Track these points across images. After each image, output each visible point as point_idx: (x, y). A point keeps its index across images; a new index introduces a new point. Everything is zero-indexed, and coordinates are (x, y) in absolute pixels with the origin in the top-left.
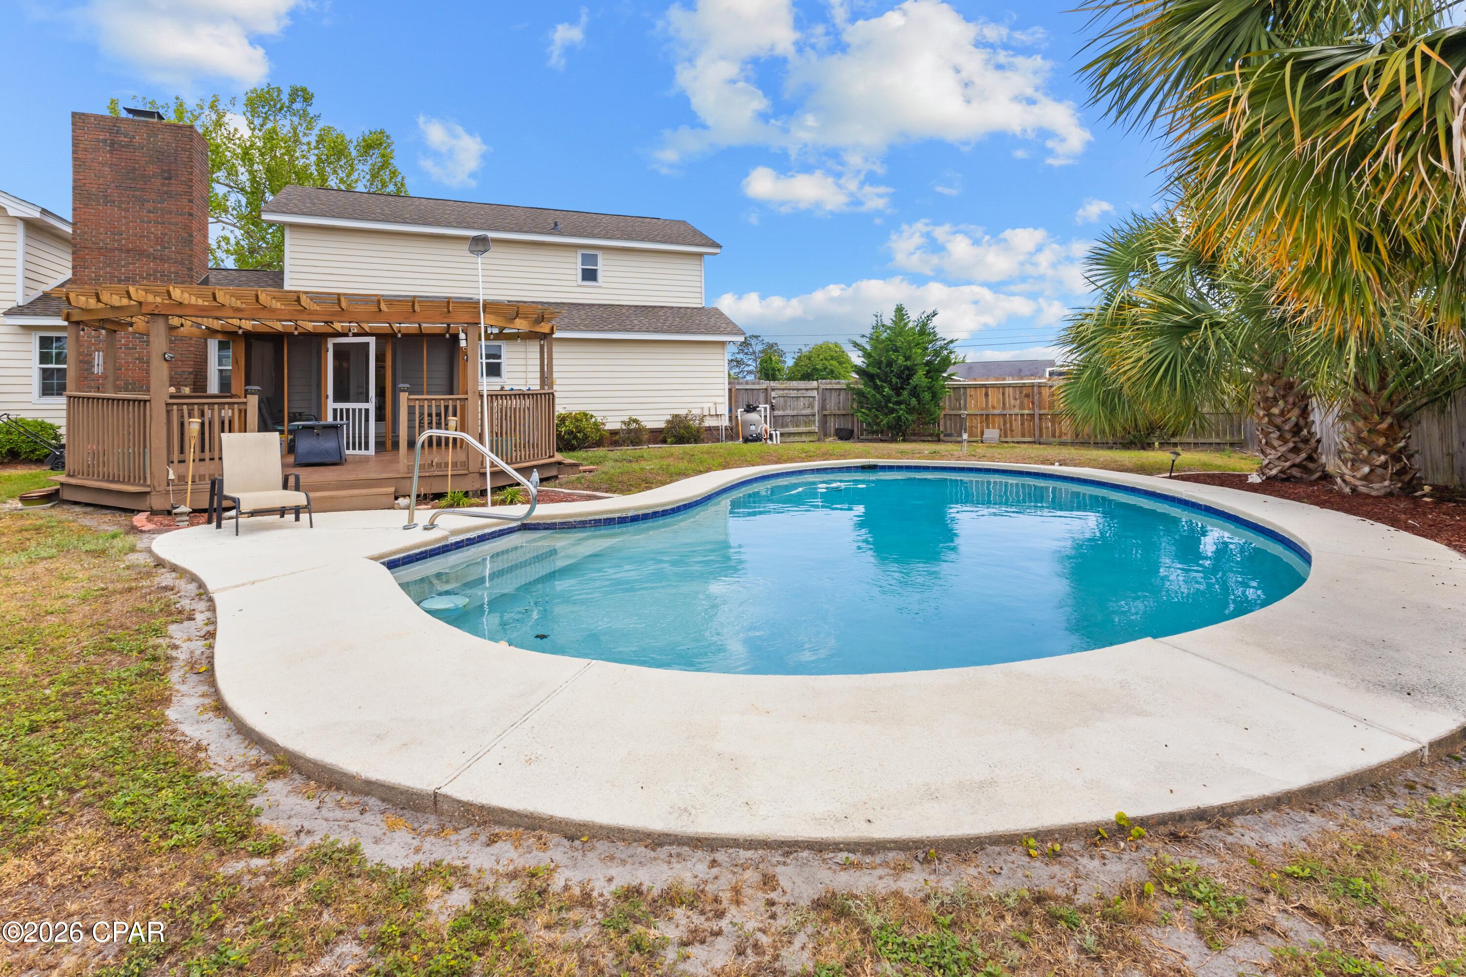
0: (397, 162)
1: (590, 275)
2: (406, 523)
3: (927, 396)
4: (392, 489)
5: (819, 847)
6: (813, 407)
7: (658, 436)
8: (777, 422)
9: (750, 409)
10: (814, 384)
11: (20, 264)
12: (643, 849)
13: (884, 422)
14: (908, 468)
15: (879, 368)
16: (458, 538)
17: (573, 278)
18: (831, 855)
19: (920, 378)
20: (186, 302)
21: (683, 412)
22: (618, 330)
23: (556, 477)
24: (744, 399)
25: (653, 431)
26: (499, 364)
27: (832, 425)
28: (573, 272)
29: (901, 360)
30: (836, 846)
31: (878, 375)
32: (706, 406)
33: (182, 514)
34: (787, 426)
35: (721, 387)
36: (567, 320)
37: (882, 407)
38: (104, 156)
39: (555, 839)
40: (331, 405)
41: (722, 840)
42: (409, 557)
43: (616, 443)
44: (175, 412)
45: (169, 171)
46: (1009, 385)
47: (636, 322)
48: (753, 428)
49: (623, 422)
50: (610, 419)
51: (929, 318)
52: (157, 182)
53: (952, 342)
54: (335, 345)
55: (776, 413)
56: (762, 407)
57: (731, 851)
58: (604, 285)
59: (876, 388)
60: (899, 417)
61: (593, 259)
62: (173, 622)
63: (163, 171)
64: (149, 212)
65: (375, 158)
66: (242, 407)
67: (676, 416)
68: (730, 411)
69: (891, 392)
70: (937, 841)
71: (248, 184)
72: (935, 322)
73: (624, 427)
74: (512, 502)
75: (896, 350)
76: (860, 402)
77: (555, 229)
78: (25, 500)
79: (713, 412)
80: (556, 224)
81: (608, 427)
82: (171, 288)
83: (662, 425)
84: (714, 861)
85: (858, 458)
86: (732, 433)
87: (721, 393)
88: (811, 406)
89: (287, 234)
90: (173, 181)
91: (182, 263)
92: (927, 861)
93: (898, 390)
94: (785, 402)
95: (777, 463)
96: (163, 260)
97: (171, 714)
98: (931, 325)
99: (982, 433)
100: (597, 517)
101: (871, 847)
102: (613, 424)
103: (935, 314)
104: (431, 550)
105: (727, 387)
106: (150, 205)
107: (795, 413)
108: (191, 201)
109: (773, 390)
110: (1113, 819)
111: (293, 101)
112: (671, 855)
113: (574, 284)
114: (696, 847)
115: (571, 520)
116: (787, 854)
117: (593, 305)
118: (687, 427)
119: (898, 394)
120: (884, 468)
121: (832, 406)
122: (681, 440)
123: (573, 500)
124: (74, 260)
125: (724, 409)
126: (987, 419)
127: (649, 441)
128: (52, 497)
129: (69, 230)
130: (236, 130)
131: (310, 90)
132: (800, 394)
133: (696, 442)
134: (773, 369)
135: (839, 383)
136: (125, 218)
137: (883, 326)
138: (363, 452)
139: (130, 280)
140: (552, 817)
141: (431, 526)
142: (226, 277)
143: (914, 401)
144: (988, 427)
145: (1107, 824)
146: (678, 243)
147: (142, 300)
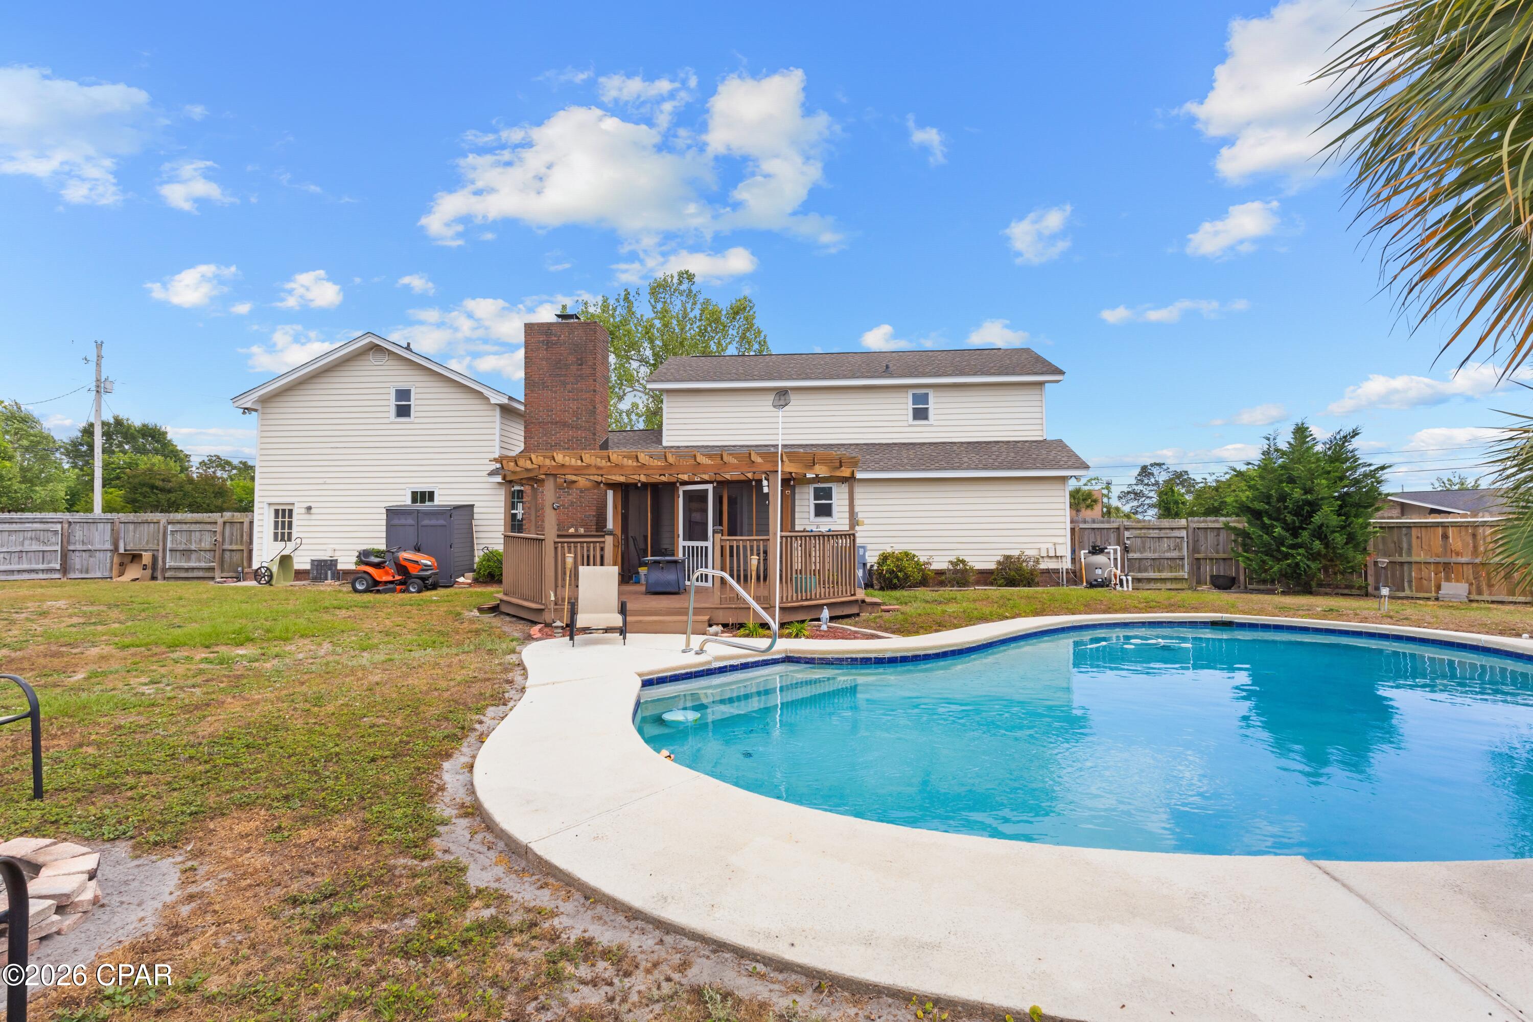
0: (758, 323)
1: (921, 414)
2: (684, 648)
3: (1339, 539)
4: (707, 618)
5: (741, 953)
6: (1180, 549)
7: (986, 577)
8: (1130, 565)
9: (1097, 550)
10: (1183, 522)
11: (497, 438)
12: (623, 918)
13: (1276, 568)
14: (1266, 627)
15: (1268, 503)
16: (722, 664)
17: (905, 418)
18: (748, 962)
19: (1326, 515)
20: (567, 464)
21: (1016, 553)
22: (945, 469)
23: (858, 615)
24: (1090, 539)
25: (982, 572)
26: (830, 505)
27: (1208, 570)
28: (904, 412)
29: (1297, 494)
30: (754, 957)
31: (1266, 512)
32: (1044, 547)
33: (557, 627)
34: (1146, 570)
35: (1062, 526)
36: (894, 461)
37: (1273, 551)
38: (542, 354)
39: (577, 895)
40: (682, 543)
41: (674, 926)
42: (675, 676)
43: (942, 584)
44: (559, 548)
45: (581, 359)
46: (1484, 524)
47: (965, 459)
48: (1099, 572)
49: (951, 562)
50: (936, 559)
51: (1345, 439)
52: (574, 368)
53: (1383, 468)
54: (684, 491)
55: (1131, 555)
56: (1110, 549)
57: (678, 937)
58: (936, 423)
59: (1267, 529)
60: (1297, 564)
61: (924, 399)
62: (493, 705)
63: (578, 359)
64: (569, 392)
65: (740, 321)
66: (602, 545)
67: (1007, 558)
68: (1073, 551)
69: (1284, 533)
70: (838, 977)
71: (651, 358)
72: (1354, 443)
73: (951, 567)
74: (797, 636)
75: (1291, 480)
76: (1244, 545)
77: (887, 372)
78: (481, 610)
79: (1052, 554)
80: (887, 367)
81: (935, 566)
82: (555, 454)
83: (992, 566)
84: (661, 941)
85: (1215, 612)
86: (1074, 578)
87: (1062, 532)
88: (1178, 548)
89: (665, 398)
90: (584, 367)
91: (589, 430)
92: (819, 989)
93: (1294, 531)
94: (1143, 543)
95: (1105, 612)
96: (577, 428)
97: (446, 765)
98: (1350, 448)
99: (1438, 588)
100: (854, 656)
101: (783, 966)
102: (940, 563)
103: (1355, 434)
104: (696, 672)
105: (1068, 526)
106: (569, 387)
107: (1156, 555)
108: (595, 381)
109: (1127, 529)
110: (1027, 1010)
111: (680, 283)
112: (637, 928)
113: (905, 424)
114: (658, 928)
115: (829, 656)
116: (714, 952)
117: (924, 444)
118: (1019, 570)
119: (1295, 535)
120: (1242, 626)
121: (1208, 546)
122: (1011, 583)
123: (855, 638)
124: (525, 432)
125: (1065, 550)
126: (1447, 569)
127: (978, 583)
128: (495, 609)
129: (522, 408)
130: (642, 316)
131: (691, 271)
132: (1162, 534)
133: (1029, 585)
134: (1176, 503)
135: (1217, 521)
136: (555, 398)
137: (1277, 450)
138: (704, 584)
139: (556, 446)
140: (579, 879)
141: (701, 651)
142: (625, 437)
143: (1317, 545)
144: (1448, 579)
145: (1018, 1013)
146: (1013, 374)
147: (541, 464)
